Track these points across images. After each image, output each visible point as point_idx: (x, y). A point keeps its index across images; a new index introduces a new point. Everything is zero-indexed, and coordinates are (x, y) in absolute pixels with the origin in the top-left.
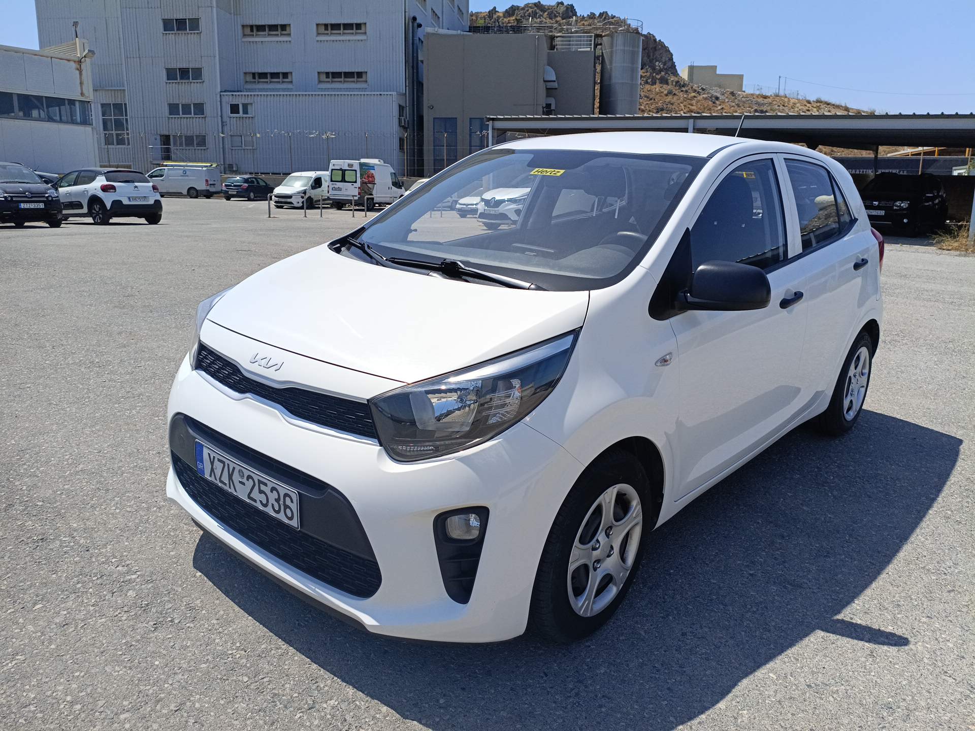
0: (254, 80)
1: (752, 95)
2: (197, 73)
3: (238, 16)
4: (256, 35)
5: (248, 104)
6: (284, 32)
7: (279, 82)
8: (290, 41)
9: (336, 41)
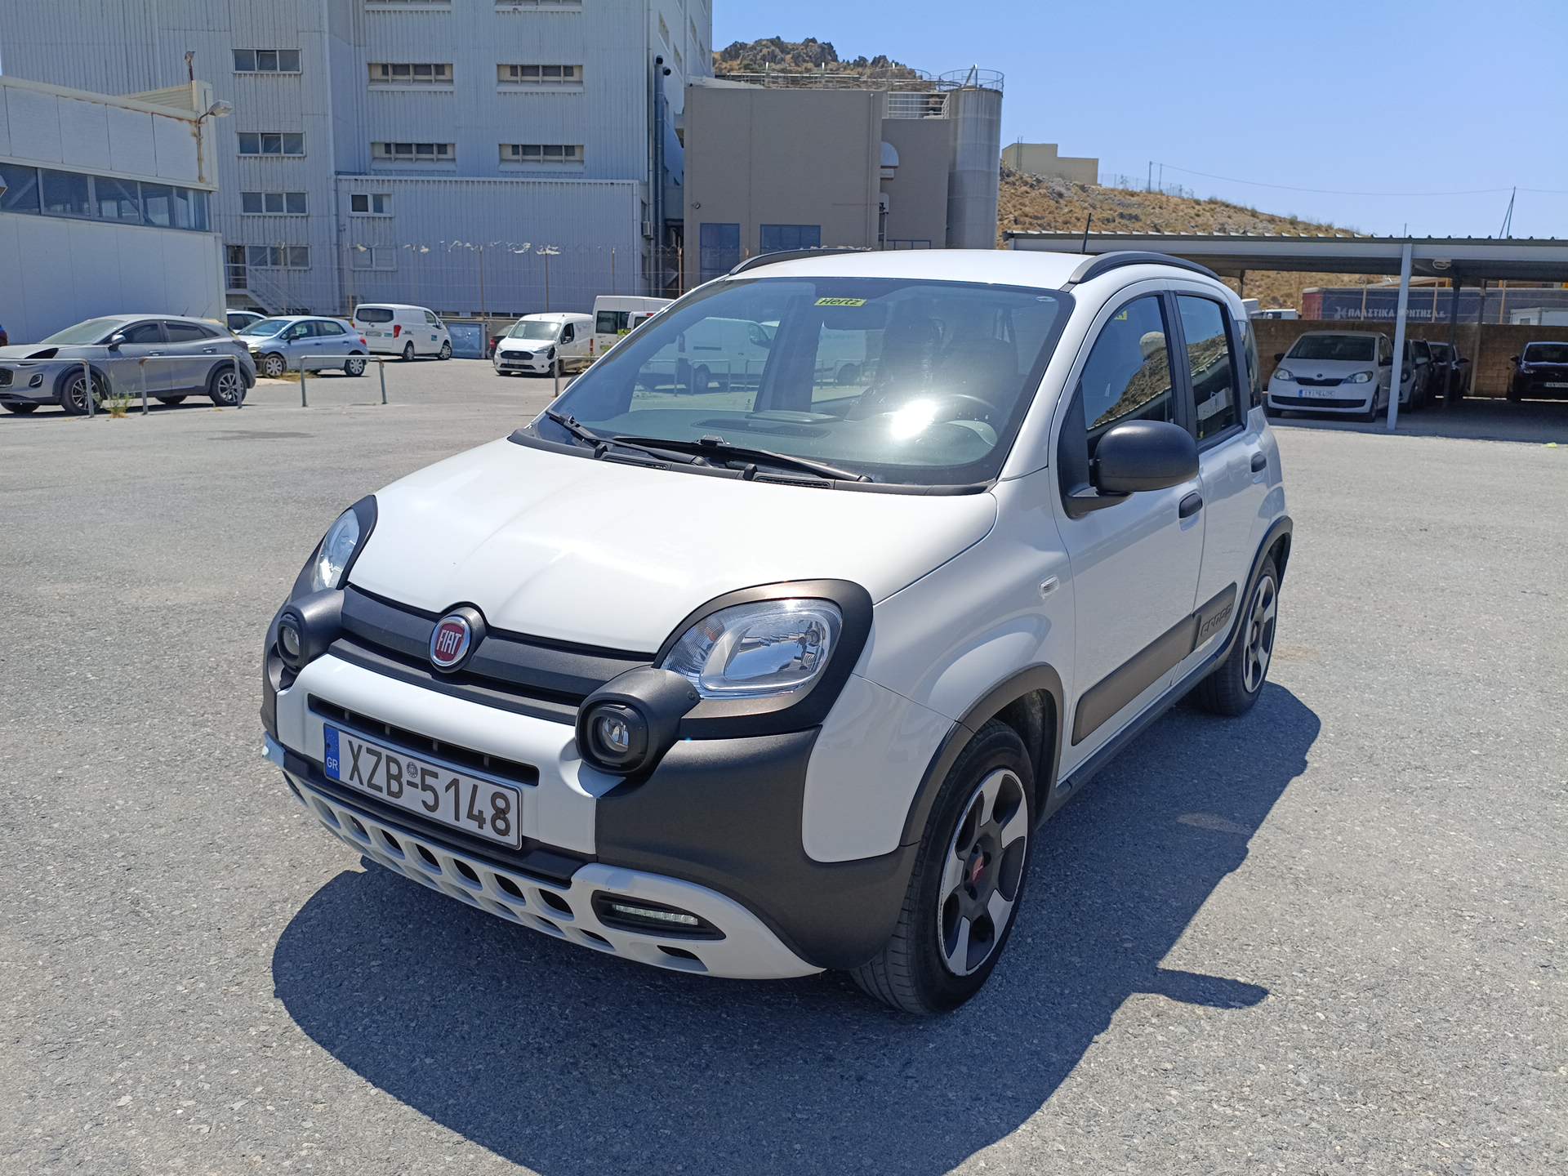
0: (388, 156)
1: (1113, 190)
2: (294, 143)
3: (362, 48)
4: (393, 80)
5: (382, 195)
6: (441, 77)
7: (432, 160)
8: (452, 93)
9: (531, 93)
